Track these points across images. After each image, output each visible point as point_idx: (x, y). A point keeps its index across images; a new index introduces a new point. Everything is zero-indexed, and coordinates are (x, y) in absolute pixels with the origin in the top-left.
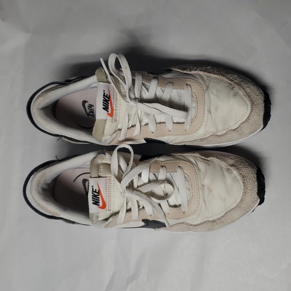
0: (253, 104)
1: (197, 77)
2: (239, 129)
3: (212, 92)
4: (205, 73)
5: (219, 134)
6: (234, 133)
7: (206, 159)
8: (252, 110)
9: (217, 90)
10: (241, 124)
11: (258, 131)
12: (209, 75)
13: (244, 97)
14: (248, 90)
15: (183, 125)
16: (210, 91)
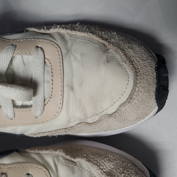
0: (136, 73)
1: (56, 36)
2: (117, 114)
3: (75, 57)
4: (69, 31)
5: (89, 121)
6: (111, 120)
7: (73, 159)
8: (135, 84)
9: (82, 54)
10: (120, 106)
11: (150, 115)
12: (73, 33)
13: (124, 64)
14: (131, 52)
15: (29, 109)
16: (72, 56)
